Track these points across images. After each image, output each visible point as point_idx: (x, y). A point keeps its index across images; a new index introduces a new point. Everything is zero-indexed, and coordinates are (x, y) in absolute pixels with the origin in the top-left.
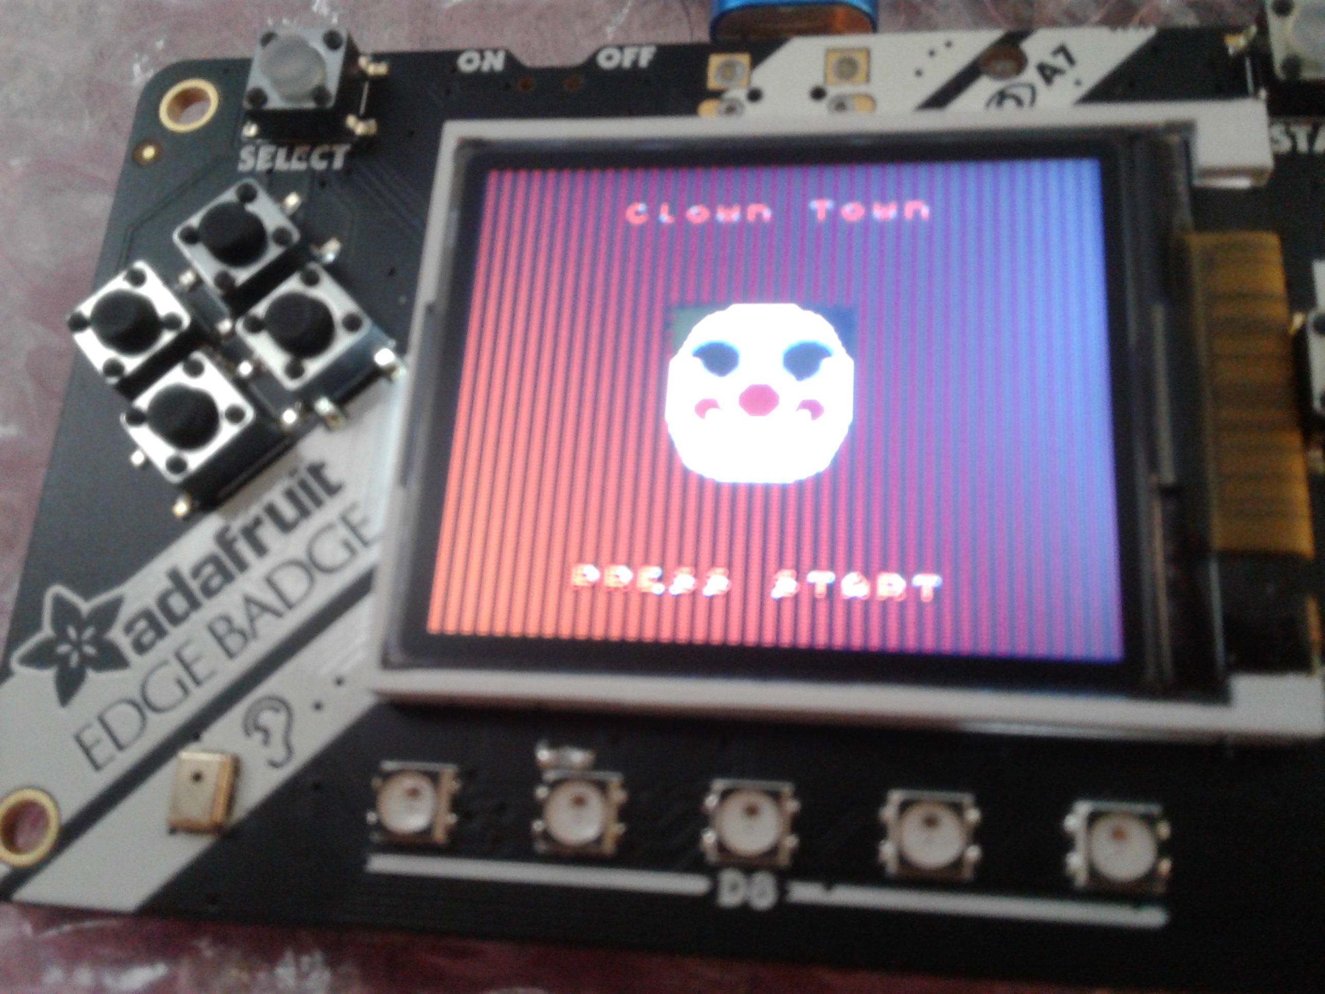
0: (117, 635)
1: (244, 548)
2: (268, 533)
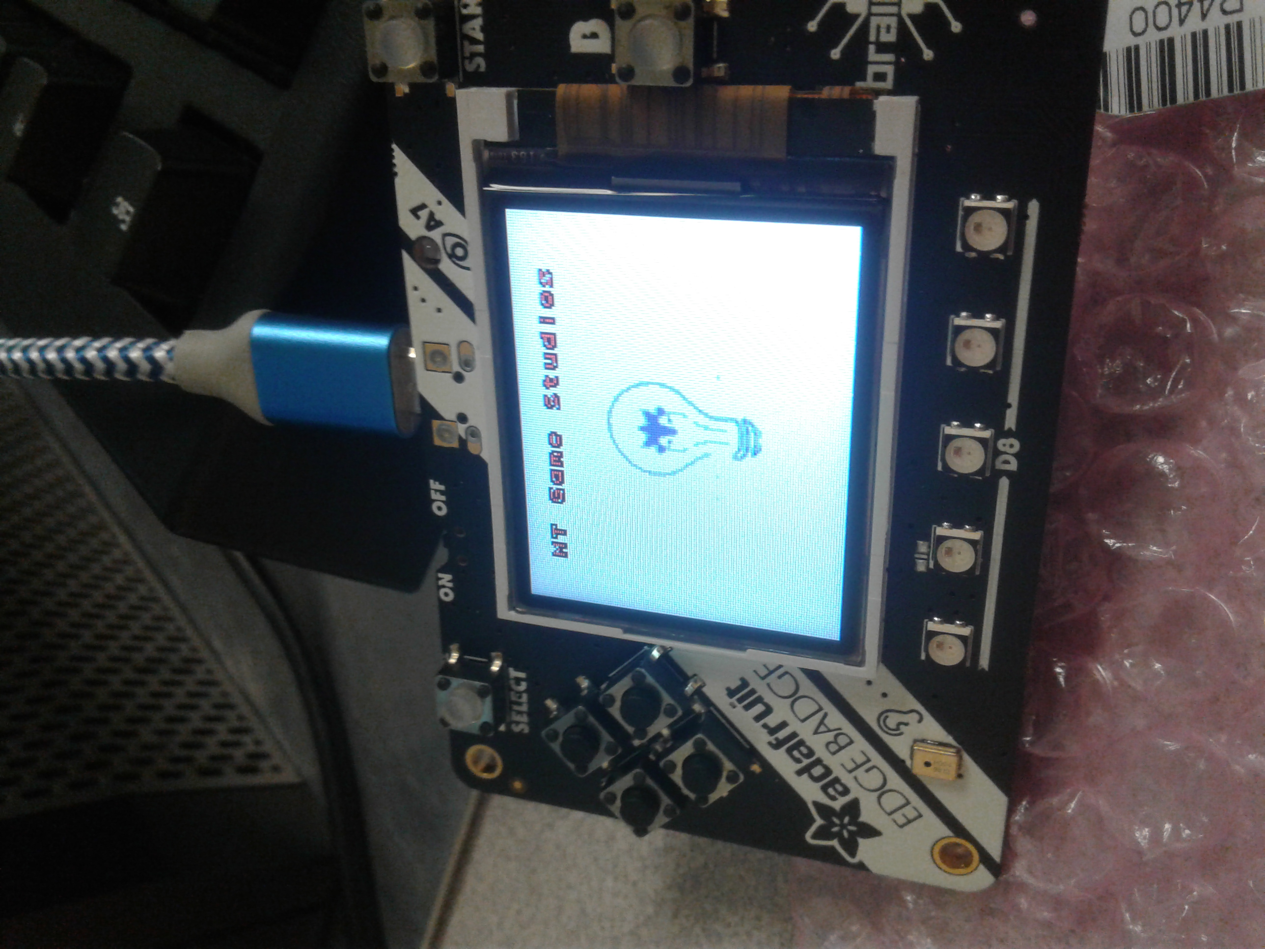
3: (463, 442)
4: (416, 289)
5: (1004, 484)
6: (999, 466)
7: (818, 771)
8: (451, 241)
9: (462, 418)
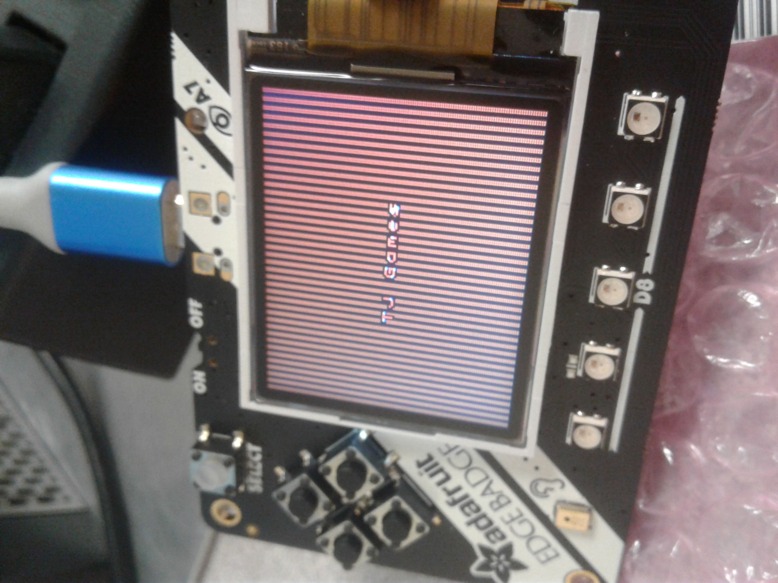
0: (497, 546)
1: (457, 496)
2: (450, 485)
3: (217, 271)
4: (185, 149)
5: (639, 314)
6: (637, 300)
7: (483, 522)
8: (216, 112)
9: (218, 252)
